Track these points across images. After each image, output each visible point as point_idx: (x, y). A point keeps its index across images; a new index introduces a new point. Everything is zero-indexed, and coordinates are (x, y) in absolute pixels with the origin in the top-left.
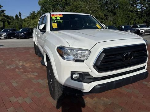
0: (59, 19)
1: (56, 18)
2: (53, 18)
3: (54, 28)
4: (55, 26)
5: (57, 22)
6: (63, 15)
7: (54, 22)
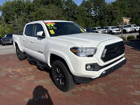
0: (53, 26)
1: (50, 25)
2: (48, 25)
3: (52, 34)
4: (52, 32)
5: (53, 29)
6: (54, 23)
7: (51, 29)
